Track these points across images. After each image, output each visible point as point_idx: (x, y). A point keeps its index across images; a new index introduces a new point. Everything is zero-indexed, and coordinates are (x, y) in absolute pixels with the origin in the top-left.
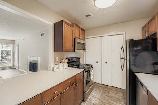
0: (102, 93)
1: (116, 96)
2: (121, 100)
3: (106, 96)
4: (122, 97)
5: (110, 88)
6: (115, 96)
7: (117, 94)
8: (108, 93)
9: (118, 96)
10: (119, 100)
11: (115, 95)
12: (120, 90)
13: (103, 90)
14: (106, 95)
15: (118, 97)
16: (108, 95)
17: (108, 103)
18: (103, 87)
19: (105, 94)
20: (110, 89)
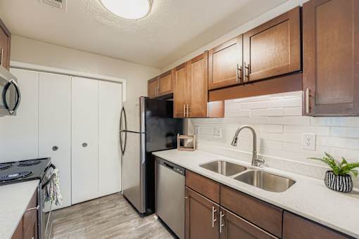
0: (85, 225)
1: (117, 212)
2: (127, 213)
3: (99, 224)
4: (127, 206)
5: (97, 202)
6: (114, 213)
7: (117, 207)
8: (98, 215)
9: (120, 208)
10: (125, 215)
11: (114, 211)
12: (116, 197)
13: (83, 216)
14: (96, 223)
15: (120, 211)
16: (100, 221)
17: (111, 235)
18: (79, 211)
19: (93, 222)
20: (97, 205)
